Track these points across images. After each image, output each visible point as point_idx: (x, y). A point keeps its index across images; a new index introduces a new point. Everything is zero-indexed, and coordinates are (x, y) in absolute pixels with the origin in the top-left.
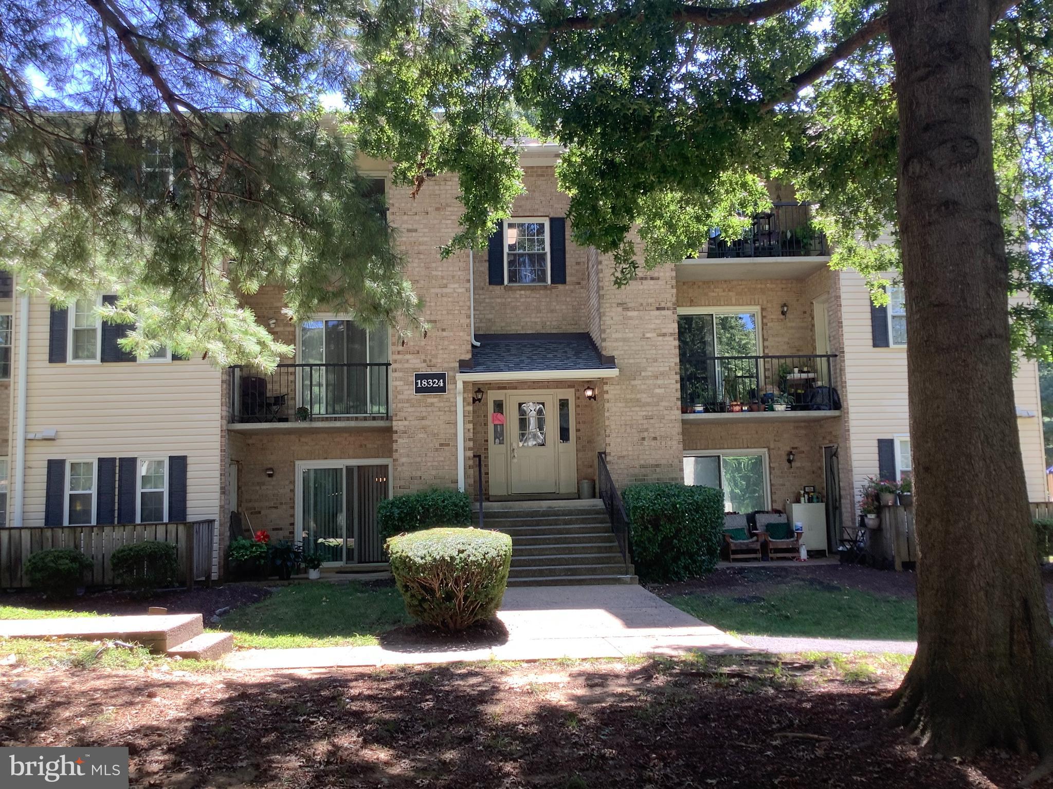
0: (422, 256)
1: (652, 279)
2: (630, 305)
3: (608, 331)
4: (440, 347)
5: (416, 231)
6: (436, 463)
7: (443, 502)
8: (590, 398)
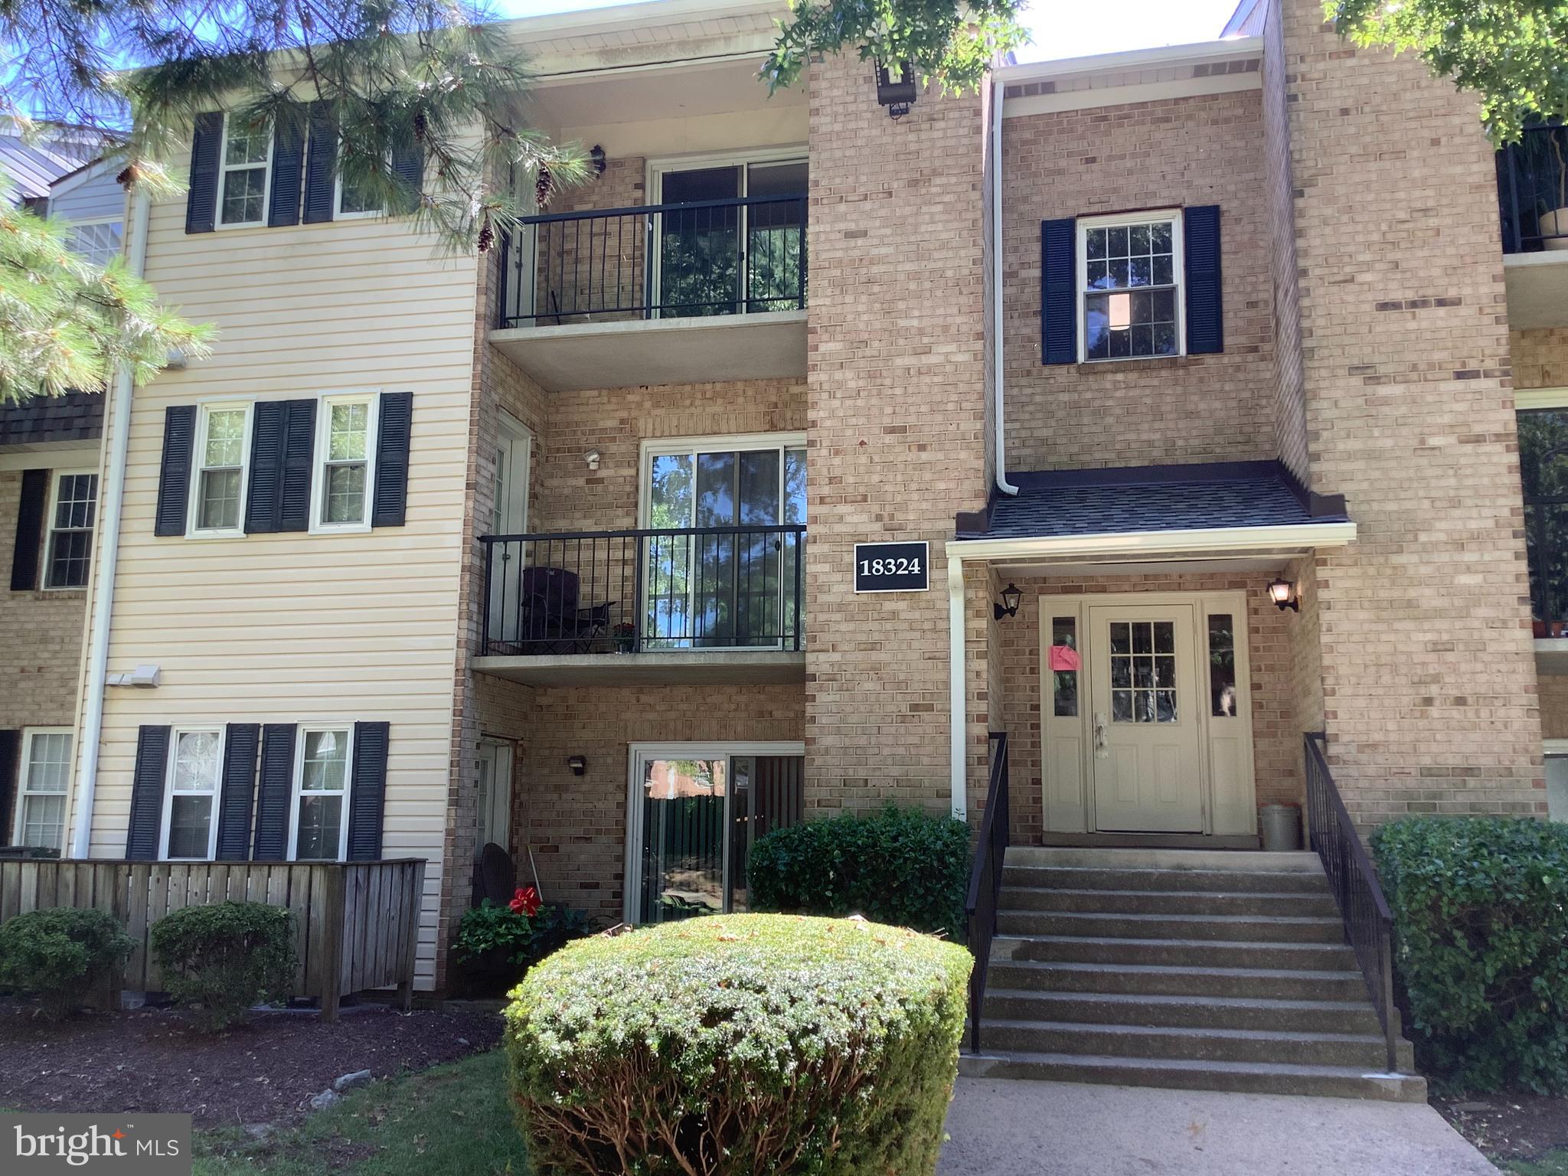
0: (876, 289)
1: (1441, 303)
2: (1382, 370)
3: (1325, 435)
4: (914, 486)
5: (864, 234)
6: (901, 751)
7: (895, 839)
8: (1282, 604)
